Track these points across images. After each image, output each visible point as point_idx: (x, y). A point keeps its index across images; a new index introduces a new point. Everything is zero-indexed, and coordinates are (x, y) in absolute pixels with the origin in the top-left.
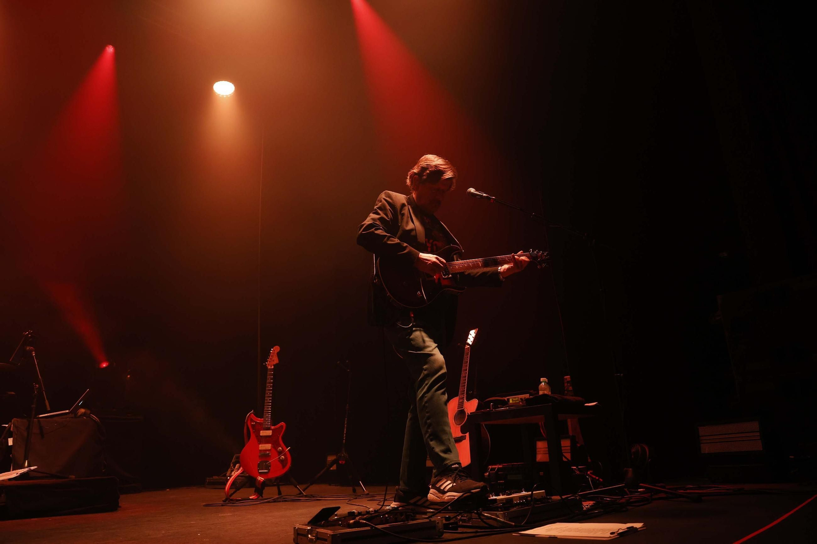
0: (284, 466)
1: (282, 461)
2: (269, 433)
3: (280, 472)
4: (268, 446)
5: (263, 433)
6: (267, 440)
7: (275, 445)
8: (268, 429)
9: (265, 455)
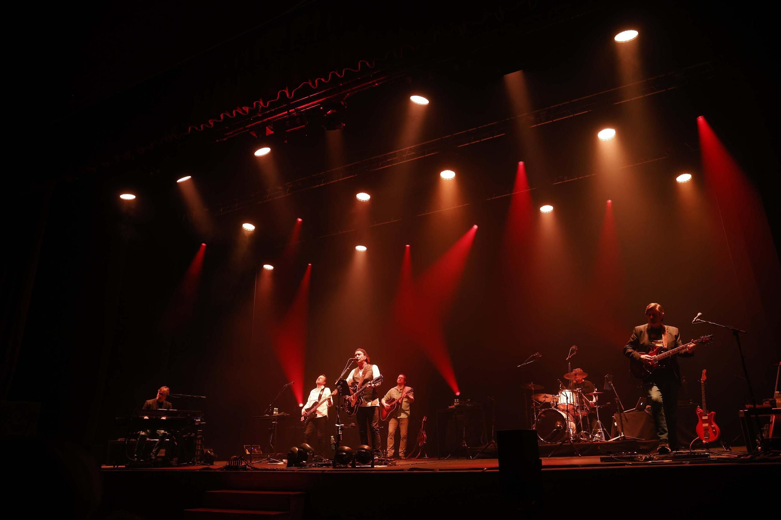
0: (716, 435)
1: (714, 432)
2: (706, 418)
3: (713, 438)
4: (706, 425)
5: (704, 418)
6: (705, 421)
7: (710, 424)
8: (706, 416)
9: (706, 429)
